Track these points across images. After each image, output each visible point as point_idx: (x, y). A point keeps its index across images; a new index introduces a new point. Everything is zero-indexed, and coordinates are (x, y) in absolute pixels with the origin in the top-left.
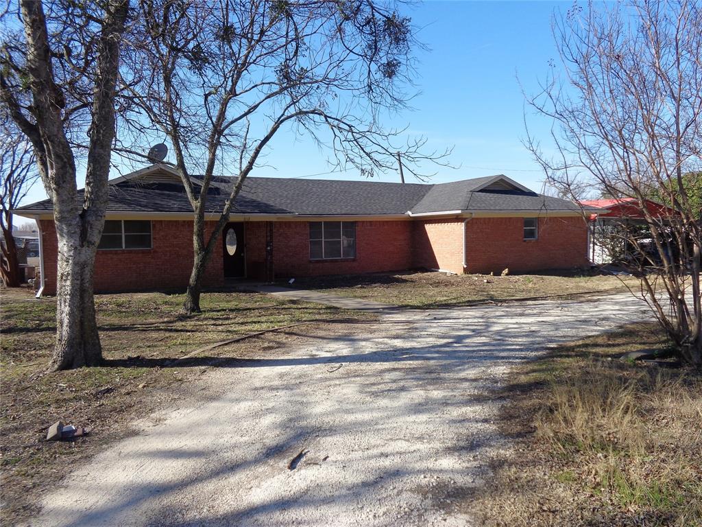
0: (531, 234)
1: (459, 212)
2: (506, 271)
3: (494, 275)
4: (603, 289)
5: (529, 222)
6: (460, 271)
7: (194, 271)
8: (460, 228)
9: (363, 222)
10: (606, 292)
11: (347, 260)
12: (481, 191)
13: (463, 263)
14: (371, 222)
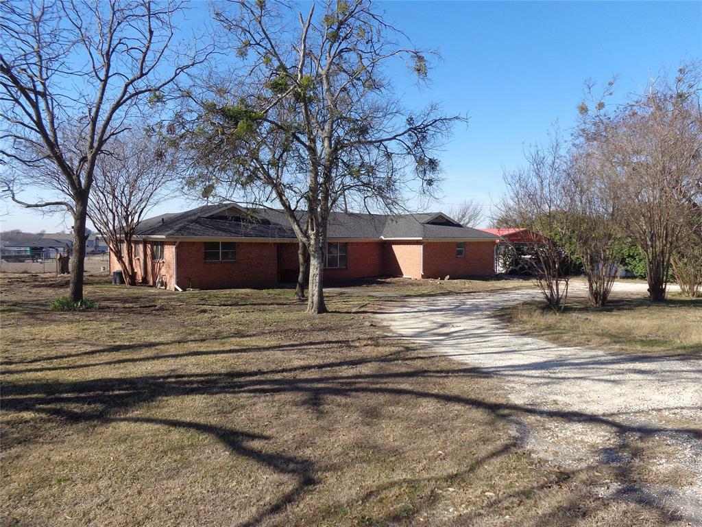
0: (460, 253)
1: (421, 238)
2: (448, 277)
3: (441, 279)
4: (507, 287)
5: (459, 245)
6: (419, 277)
7: (301, 274)
8: (420, 248)
9: (352, 243)
10: (510, 289)
11: (342, 269)
12: (428, 223)
13: (422, 272)
14: (356, 243)
